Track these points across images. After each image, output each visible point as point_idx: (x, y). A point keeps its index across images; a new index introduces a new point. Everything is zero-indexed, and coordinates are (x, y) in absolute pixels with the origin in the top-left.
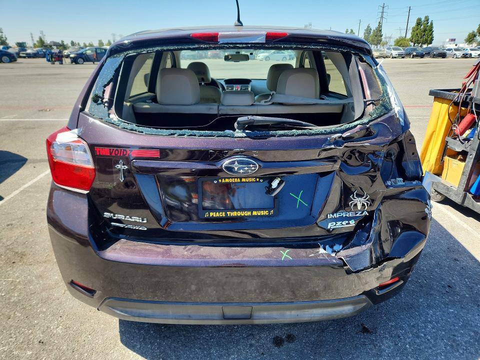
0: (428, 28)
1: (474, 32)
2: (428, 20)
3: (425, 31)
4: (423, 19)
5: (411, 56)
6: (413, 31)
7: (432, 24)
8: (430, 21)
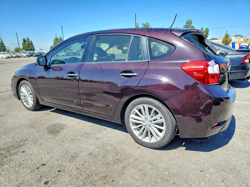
0: (30, 44)
1: (52, 46)
2: (29, 40)
3: (29, 45)
4: (26, 39)
5: (33, 56)
6: (23, 45)
7: (31, 42)
8: (30, 40)
